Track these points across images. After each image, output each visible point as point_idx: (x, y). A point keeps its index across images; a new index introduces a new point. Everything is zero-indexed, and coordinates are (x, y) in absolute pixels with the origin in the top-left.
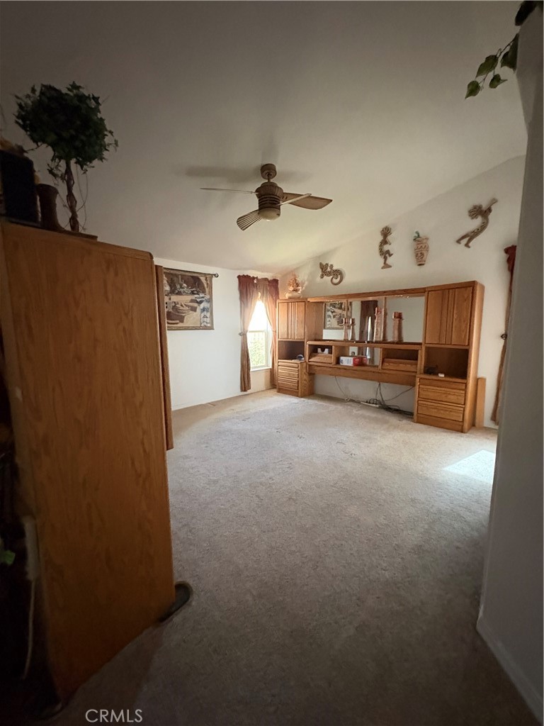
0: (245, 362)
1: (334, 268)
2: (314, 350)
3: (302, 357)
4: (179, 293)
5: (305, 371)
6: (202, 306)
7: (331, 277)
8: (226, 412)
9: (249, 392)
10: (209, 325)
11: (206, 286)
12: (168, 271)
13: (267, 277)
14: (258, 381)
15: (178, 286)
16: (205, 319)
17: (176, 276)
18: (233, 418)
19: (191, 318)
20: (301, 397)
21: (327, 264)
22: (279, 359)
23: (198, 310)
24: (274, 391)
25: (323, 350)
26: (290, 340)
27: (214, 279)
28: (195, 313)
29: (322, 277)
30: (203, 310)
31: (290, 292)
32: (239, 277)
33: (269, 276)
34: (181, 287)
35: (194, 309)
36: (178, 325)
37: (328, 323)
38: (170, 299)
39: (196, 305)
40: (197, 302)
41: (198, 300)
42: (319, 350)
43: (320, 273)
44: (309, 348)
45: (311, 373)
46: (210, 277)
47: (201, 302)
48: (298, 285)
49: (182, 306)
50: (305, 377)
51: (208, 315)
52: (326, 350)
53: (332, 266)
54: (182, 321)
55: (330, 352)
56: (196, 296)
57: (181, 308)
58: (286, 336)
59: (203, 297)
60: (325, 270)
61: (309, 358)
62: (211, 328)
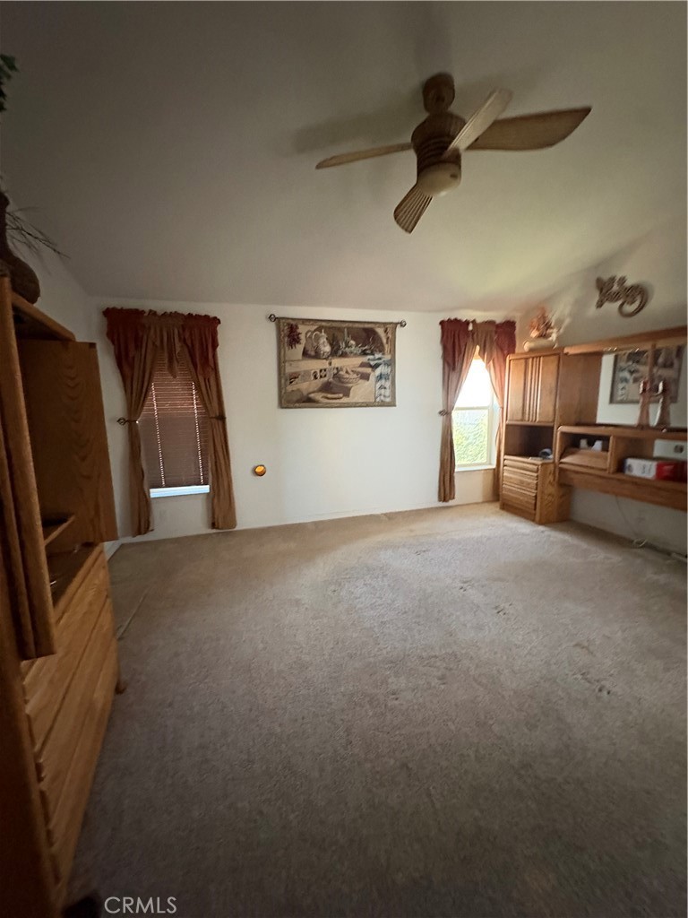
0: (447, 457)
1: (629, 283)
2: (572, 443)
3: (548, 454)
4: (344, 355)
5: (551, 478)
6: (378, 371)
7: (620, 302)
8: (399, 534)
9: (451, 503)
10: (388, 400)
11: (384, 341)
12: (329, 325)
13: (493, 319)
14: (469, 488)
15: (343, 345)
16: (383, 391)
17: (340, 330)
18: (404, 546)
19: (361, 390)
20: (541, 523)
21: (612, 280)
22: (505, 454)
23: (372, 378)
24: (495, 507)
25: (591, 444)
26: (529, 423)
27: (399, 330)
28: (367, 383)
29: (600, 305)
30: (380, 377)
31: (532, 340)
32: (442, 323)
33: (498, 316)
34: (347, 345)
35: (365, 377)
36: (341, 401)
37: (620, 392)
38: (330, 364)
39: (368, 370)
40: (371, 366)
41: (372, 363)
42: (583, 443)
43: (596, 297)
44: (561, 438)
45: (565, 483)
46: (391, 327)
47: (377, 366)
48: (548, 326)
49: (347, 372)
50: (551, 489)
51: (388, 384)
52: (598, 445)
53: (623, 280)
54: (347, 395)
55: (605, 449)
56: (371, 357)
57: (347, 376)
58: (520, 417)
59: (380, 359)
60: (607, 289)
61: (562, 456)
62: (392, 404)
